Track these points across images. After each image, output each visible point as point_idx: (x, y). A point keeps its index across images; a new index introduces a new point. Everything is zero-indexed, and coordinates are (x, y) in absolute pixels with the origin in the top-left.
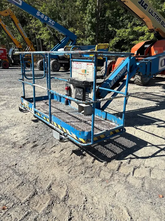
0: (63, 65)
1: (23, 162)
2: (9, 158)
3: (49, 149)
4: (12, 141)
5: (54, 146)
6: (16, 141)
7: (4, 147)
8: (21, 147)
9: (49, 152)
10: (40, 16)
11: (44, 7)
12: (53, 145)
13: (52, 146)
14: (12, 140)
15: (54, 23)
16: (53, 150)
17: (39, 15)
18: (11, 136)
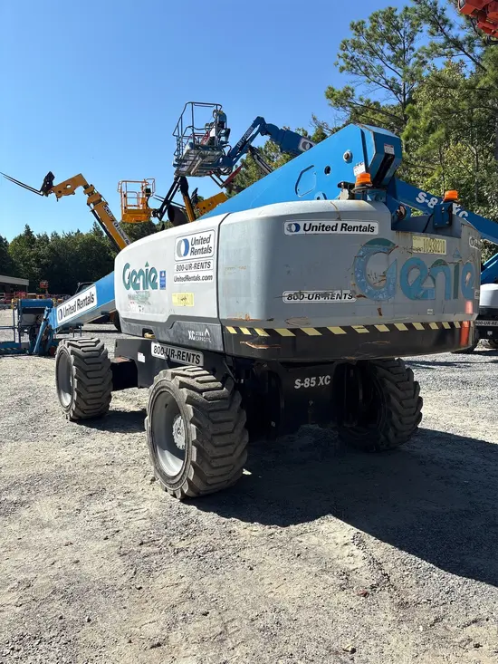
0: (490, 333)
1: (374, 649)
2: (334, 620)
3: (455, 627)
4: (338, 566)
5: (475, 621)
6: (351, 567)
7: (317, 580)
8: (365, 595)
9: (456, 640)
10: (425, 204)
11: (436, 176)
12: (472, 617)
13: (466, 620)
14: (339, 562)
15: (467, 215)
16: (471, 636)
17: (423, 200)
18: (334, 545)
